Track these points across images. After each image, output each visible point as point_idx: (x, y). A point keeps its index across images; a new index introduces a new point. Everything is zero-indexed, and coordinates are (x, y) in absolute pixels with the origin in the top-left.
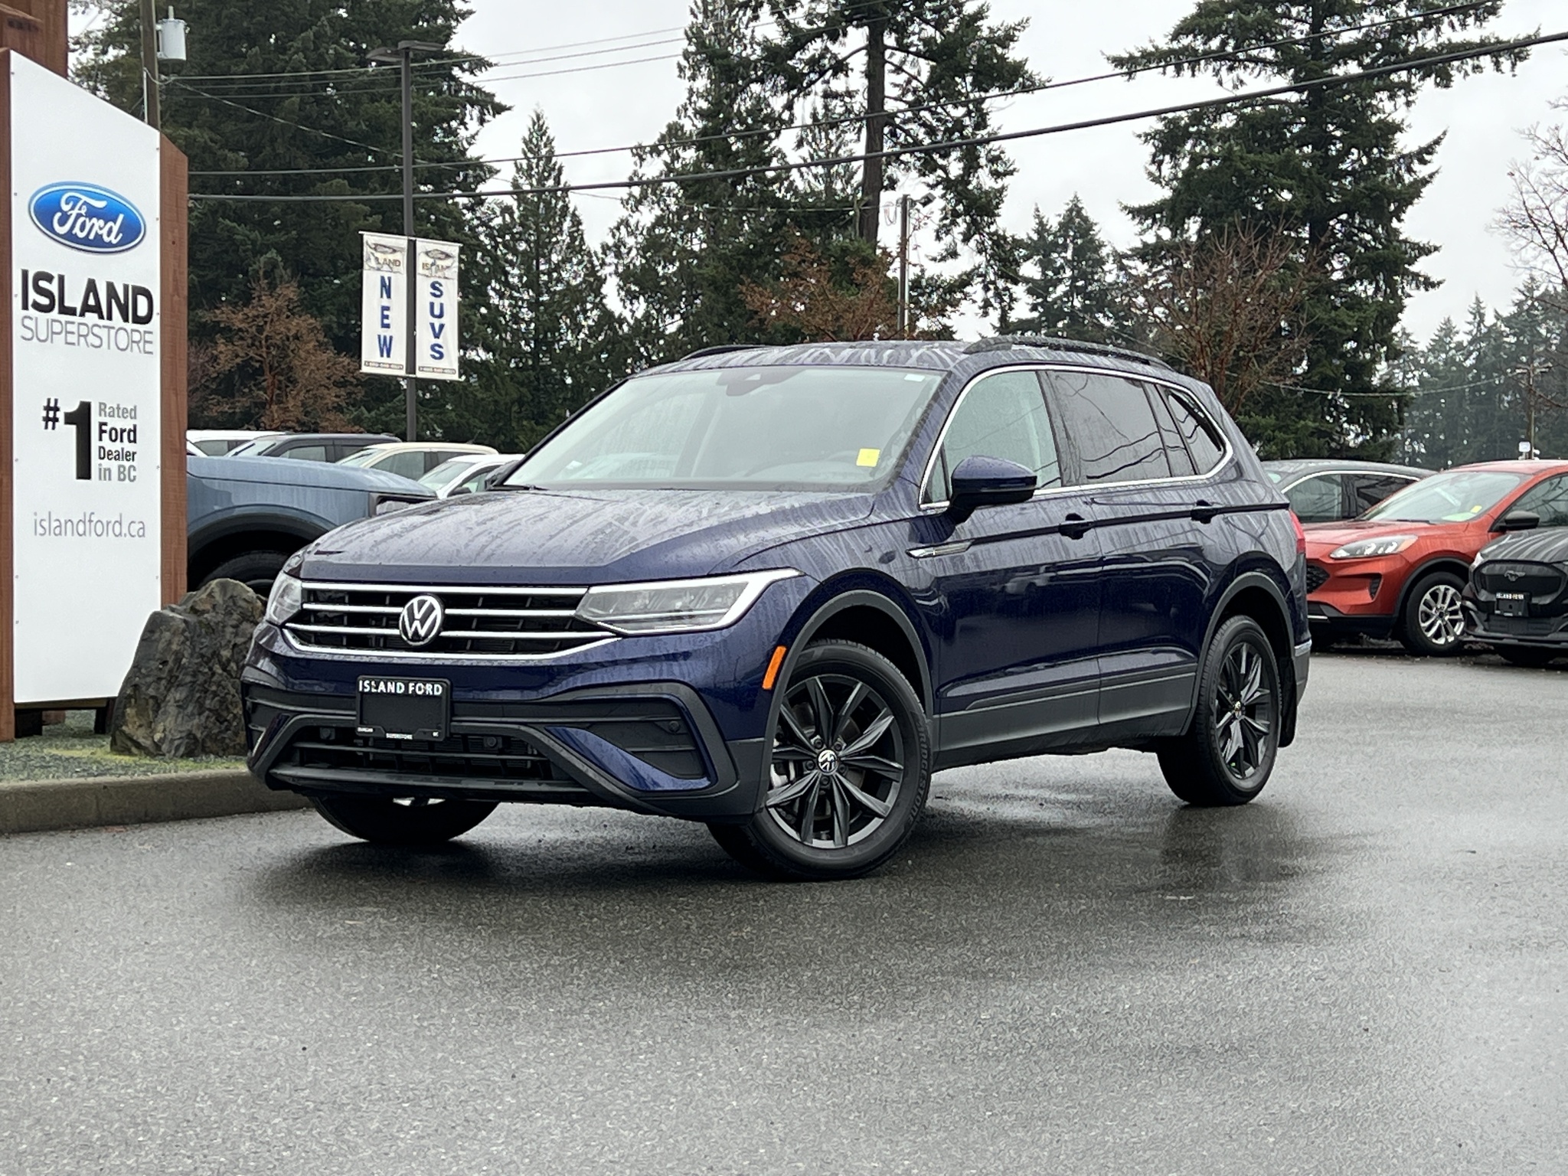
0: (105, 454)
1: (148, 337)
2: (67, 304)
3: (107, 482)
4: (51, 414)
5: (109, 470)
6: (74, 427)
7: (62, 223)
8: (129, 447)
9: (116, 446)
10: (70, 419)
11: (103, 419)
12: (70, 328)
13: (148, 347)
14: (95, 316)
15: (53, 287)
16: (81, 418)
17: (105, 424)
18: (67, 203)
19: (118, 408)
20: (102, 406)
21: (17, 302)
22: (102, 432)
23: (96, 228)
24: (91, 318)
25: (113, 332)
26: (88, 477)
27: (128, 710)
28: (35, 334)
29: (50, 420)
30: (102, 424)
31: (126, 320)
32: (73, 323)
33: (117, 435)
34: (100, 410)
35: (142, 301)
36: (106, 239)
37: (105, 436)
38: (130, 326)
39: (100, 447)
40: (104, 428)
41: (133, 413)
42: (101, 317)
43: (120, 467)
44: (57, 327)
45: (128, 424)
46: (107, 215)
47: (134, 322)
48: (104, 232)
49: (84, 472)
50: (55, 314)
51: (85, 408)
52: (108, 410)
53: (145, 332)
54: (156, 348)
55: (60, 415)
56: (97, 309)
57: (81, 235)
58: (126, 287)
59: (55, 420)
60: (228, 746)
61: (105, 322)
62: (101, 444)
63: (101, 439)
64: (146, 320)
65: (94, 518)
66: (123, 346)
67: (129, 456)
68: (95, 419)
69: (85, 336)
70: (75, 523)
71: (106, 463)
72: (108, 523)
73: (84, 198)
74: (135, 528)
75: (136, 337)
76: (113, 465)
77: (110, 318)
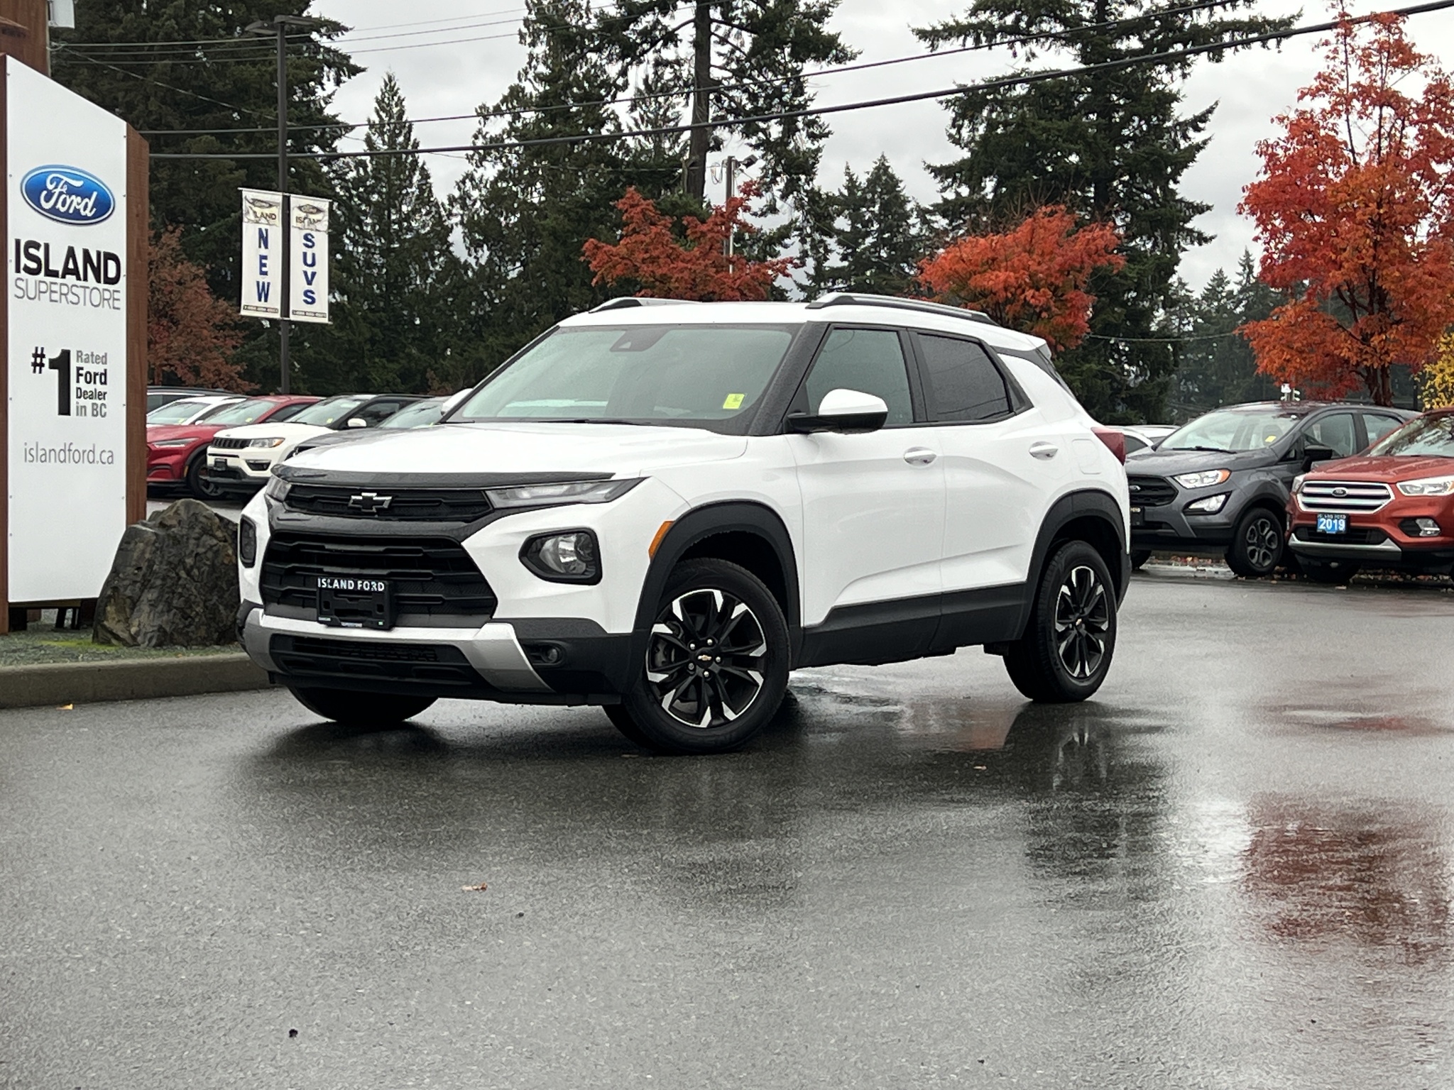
0: (82, 394)
1: (116, 295)
2: (51, 267)
3: (83, 417)
4: (38, 360)
5: (85, 407)
6: (56, 372)
7: (48, 199)
8: (100, 388)
9: (90, 387)
10: (53, 364)
11: (80, 365)
12: (54, 288)
13: (117, 304)
14: (74, 277)
15: (40, 254)
16: (62, 363)
17: (82, 369)
18: (51, 183)
19: (92, 355)
20: (79, 353)
21: (11, 266)
22: (79, 375)
23: (74, 204)
24: (71, 279)
25: (88, 291)
26: (68, 413)
27: (109, 608)
28: (25, 291)
29: (38, 365)
30: (79, 369)
31: (98, 281)
32: (55, 283)
33: (91, 378)
34: (78, 356)
35: (111, 264)
36: (83, 213)
37: (82, 379)
38: (102, 286)
39: (78, 388)
40: (81, 372)
41: (104, 359)
42: (79, 278)
43: (93, 404)
44: (43, 288)
45: (99, 368)
46: (83, 193)
47: (106, 282)
48: (81, 207)
49: (64, 409)
50: (41, 276)
51: (66, 355)
52: (84, 357)
53: (114, 291)
54: (122, 304)
55: (46, 361)
56: (75, 272)
57: (63, 210)
58: (99, 254)
59: (42, 365)
60: (192, 640)
61: (82, 283)
62: (79, 385)
63: (78, 381)
64: (114, 281)
65: (73, 448)
66: (95, 303)
67: (102, 395)
68: (74, 364)
69: (65, 295)
70: (57, 451)
71: (82, 401)
72: (84, 452)
73: (65, 179)
74: (105, 456)
75: (107, 295)
76: (88, 403)
77: (86, 279)
